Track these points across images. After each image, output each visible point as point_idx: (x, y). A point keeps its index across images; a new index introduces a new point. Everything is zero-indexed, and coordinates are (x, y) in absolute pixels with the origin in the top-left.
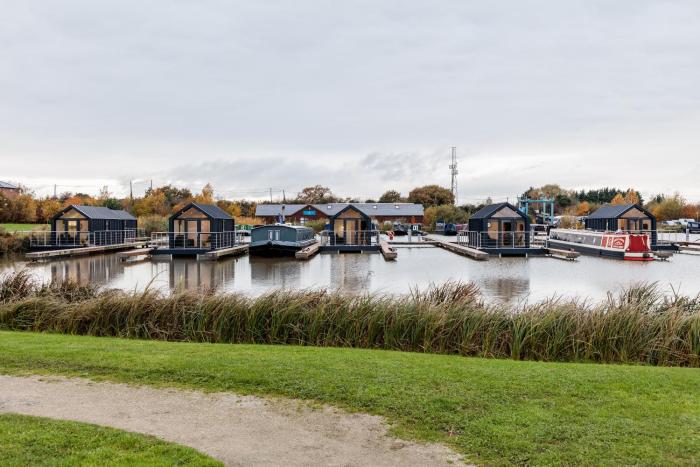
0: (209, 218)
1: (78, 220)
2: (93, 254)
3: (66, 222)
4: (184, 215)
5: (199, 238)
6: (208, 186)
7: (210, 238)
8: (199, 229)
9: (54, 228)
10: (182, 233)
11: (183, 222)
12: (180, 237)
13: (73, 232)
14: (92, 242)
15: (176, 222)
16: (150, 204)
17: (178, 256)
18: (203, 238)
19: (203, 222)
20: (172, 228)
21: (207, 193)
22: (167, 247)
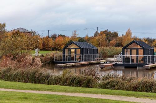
0: (143, 48)
1: (76, 49)
2: (83, 65)
3: (70, 50)
4: (130, 47)
5: (137, 58)
6: (129, 30)
7: (143, 58)
8: (137, 54)
9: (64, 53)
10: (128, 55)
11: (129, 50)
12: (128, 58)
13: (73, 55)
14: (83, 60)
15: (125, 50)
16: (98, 40)
17: (127, 67)
18: (140, 59)
19: (139, 51)
20: (123, 54)
21: (128, 34)
22: (121, 63)
